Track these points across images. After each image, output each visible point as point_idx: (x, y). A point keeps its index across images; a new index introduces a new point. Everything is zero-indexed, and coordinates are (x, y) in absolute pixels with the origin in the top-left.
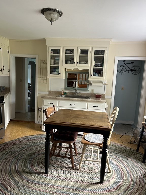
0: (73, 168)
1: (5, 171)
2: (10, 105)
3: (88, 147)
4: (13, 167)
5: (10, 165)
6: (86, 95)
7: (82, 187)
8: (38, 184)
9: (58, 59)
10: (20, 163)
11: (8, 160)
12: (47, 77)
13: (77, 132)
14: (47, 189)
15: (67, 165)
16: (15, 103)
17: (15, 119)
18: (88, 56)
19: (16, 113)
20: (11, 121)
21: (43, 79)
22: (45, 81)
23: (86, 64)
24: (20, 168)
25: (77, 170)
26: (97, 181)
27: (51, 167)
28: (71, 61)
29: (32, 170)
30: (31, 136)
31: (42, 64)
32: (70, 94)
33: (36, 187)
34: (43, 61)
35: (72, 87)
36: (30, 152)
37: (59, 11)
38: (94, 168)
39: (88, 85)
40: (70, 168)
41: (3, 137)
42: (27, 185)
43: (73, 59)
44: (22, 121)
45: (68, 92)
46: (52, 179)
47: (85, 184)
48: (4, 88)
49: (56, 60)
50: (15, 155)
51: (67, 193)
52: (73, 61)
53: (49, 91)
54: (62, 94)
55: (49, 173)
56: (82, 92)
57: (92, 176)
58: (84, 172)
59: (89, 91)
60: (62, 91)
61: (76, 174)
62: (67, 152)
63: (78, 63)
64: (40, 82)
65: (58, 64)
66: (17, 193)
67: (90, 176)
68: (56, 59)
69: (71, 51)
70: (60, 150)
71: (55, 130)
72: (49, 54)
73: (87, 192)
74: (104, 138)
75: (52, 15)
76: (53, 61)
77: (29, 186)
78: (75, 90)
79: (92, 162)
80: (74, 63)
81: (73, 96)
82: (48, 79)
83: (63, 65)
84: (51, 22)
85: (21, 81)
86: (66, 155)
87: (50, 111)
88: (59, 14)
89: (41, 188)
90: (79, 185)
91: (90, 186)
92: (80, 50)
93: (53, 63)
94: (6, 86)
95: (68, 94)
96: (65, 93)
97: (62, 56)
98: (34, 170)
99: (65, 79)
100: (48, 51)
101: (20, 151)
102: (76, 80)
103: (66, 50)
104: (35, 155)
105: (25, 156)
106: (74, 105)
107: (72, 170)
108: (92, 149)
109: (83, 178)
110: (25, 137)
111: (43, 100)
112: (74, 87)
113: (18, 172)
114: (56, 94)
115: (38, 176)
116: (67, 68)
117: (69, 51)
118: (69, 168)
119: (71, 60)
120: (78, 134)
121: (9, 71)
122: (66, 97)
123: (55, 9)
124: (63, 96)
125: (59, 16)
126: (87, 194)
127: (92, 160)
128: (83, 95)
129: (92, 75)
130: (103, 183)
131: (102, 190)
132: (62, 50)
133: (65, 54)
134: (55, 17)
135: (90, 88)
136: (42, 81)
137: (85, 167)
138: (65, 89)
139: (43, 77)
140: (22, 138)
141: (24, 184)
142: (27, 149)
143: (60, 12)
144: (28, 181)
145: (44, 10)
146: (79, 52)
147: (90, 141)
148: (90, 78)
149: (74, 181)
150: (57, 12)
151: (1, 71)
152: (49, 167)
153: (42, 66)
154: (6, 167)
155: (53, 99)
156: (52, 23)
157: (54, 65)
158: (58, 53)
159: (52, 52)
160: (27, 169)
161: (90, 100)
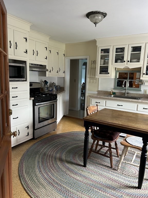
0: (111, 167)
1: (52, 157)
2: (64, 102)
3: (131, 151)
4: (58, 155)
5: (57, 153)
6: (138, 96)
7: (116, 187)
8: (76, 174)
9: (108, 58)
10: (64, 153)
11: (56, 149)
12: (96, 77)
13: (118, 133)
14: (82, 179)
15: (106, 164)
16: (68, 101)
17: (68, 116)
18: (141, 53)
19: (69, 110)
20: (64, 117)
21: (93, 79)
22: (95, 81)
23: (138, 62)
24: (64, 157)
25: (115, 170)
26: (135, 186)
27: (90, 162)
28: (121, 60)
29: (73, 161)
30: (78, 132)
31: (93, 65)
32: (120, 94)
33: (73, 176)
34: (93, 61)
35: (122, 87)
36: (75, 146)
37: (102, 13)
38: (134, 172)
39: (141, 84)
40: (109, 167)
41: (55, 130)
42: (67, 172)
43: (123, 57)
44: (73, 118)
45: (118, 92)
46: (88, 173)
47: (120, 185)
48: (59, 87)
49: (105, 60)
50: (62, 146)
51: (100, 188)
52: (123, 60)
53: (98, 91)
54: (111, 94)
55: (87, 166)
56: (133, 92)
57: (130, 180)
58: (123, 174)
59: (141, 91)
60: (110, 91)
61: (113, 174)
62: (108, 151)
63: (128, 61)
64: (90, 82)
65: (108, 63)
66: (57, 176)
67: (128, 179)
68: (106, 58)
69: (122, 50)
70: (101, 148)
71: (97, 128)
72: (99, 54)
73: (121, 193)
74: (143, 142)
75: (96, 17)
76: (103, 61)
77: (68, 173)
78: (125, 90)
79: (134, 166)
80: (125, 61)
81: (123, 96)
82: (98, 79)
83: (112, 65)
84: (95, 24)
85: (75, 81)
86: (106, 153)
87: (93, 110)
88: (103, 15)
89: (78, 178)
90: (114, 184)
91: (125, 188)
92: (132, 47)
93: (102, 63)
94: (62, 86)
95: (117, 94)
96: (114, 93)
97: (112, 55)
98: (75, 162)
99: (115, 79)
100: (98, 51)
101: (67, 143)
102: (127, 79)
103: (117, 49)
104: (79, 149)
105: (69, 148)
106: (122, 106)
107: (110, 169)
108: (136, 153)
109: (120, 179)
110: (73, 132)
111: (91, 99)
112: (123, 86)
113: (61, 160)
114: (105, 94)
115: (77, 167)
116: (118, 67)
117: (120, 50)
118: (107, 166)
119: (121, 58)
120: (120, 135)
121: (64, 72)
122: (114, 97)
123: (98, 11)
124: (112, 96)
125: (103, 17)
126: (120, 194)
127: (132, 163)
128: (134, 96)
129: (144, 74)
130: (140, 189)
131: (137, 195)
132: (113, 49)
133: (115, 53)
134: (99, 18)
135: (143, 88)
136: (92, 81)
137: (124, 170)
138: (114, 89)
139: (93, 77)
140: (70, 132)
141: (64, 171)
142: (73, 143)
143: (104, 13)
144: (68, 169)
145: (88, 14)
146: (131, 49)
147: (130, 143)
148: (142, 77)
149: (110, 179)
150: (101, 14)
151: (57, 72)
152: (87, 161)
153: (92, 67)
154: (53, 154)
155: (100, 98)
156: (97, 25)
157: (104, 65)
158: (108, 52)
159: (102, 52)
160: (69, 159)
161: (140, 101)
